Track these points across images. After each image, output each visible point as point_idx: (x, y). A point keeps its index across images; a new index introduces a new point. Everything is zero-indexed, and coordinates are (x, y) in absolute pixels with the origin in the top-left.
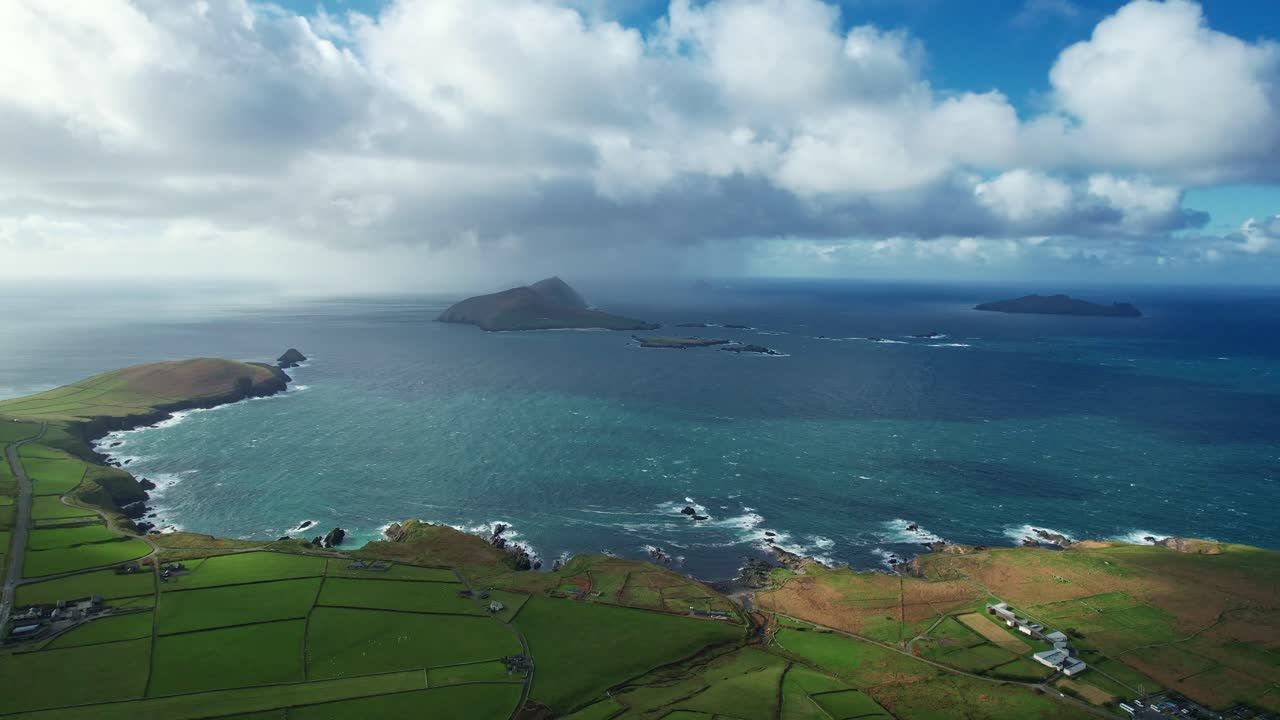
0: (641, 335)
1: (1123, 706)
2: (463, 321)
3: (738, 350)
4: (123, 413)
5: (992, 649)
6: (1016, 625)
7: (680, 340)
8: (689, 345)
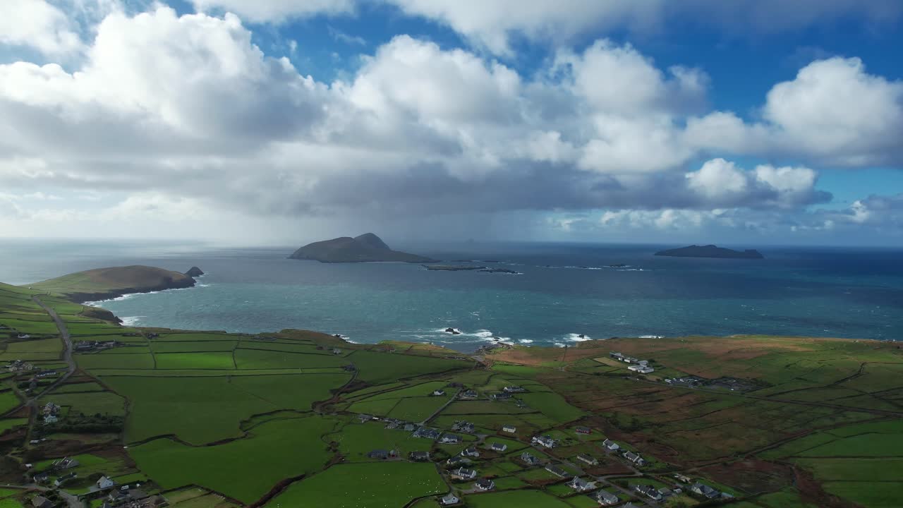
0: (427, 265)
1: (666, 380)
2: (308, 258)
3: (491, 271)
4: (92, 292)
5: (607, 367)
6: (623, 360)
7: (455, 266)
8: (458, 269)
